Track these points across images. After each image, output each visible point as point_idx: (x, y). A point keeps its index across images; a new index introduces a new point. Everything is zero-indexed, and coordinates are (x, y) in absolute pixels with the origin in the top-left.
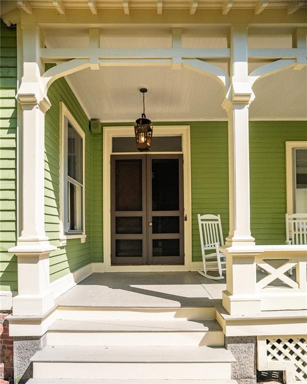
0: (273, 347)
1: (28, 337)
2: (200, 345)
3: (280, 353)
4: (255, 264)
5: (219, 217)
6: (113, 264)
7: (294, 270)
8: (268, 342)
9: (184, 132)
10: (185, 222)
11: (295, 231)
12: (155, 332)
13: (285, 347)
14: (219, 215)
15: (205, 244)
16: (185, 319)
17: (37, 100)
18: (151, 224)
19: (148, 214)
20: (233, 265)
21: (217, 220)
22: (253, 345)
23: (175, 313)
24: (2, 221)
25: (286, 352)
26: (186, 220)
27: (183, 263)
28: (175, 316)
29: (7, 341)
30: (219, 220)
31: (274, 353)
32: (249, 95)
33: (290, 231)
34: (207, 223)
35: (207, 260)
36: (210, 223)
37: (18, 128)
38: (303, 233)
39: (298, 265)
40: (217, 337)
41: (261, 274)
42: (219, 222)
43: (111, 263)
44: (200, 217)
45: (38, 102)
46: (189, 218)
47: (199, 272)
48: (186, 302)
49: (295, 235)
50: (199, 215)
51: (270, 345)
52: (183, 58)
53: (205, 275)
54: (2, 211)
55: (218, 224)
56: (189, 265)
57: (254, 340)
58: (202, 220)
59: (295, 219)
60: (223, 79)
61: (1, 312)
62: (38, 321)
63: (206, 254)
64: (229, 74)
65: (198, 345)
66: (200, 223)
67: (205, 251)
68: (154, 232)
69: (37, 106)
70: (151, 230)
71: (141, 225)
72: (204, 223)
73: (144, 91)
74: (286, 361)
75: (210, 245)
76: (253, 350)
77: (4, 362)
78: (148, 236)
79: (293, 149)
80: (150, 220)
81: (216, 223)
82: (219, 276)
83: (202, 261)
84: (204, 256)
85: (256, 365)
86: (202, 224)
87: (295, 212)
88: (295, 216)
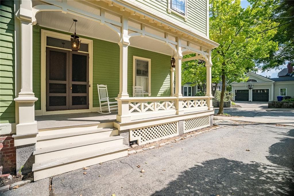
0: (135, 133)
1: (27, 145)
2: (110, 136)
3: (136, 134)
4: (129, 104)
5: (106, 86)
6: (47, 110)
7: (140, 106)
8: (133, 131)
9: (90, 43)
10: (89, 88)
11: (136, 93)
12: (93, 133)
13: (138, 132)
14: (106, 85)
15: (101, 99)
16: (102, 128)
17: (32, 20)
18: (71, 88)
19: (69, 83)
20: (122, 105)
21: (105, 87)
22: (128, 133)
23: (98, 126)
24: (1, 83)
25: (138, 134)
26: (90, 87)
27: (88, 108)
28: (98, 128)
29: (6, 152)
30: (106, 87)
31: (135, 134)
32: (128, 43)
33: (134, 93)
34: (101, 88)
35: (102, 106)
36: (103, 88)
37: (15, 31)
38: (142, 94)
39: (141, 104)
40: (116, 132)
41: (130, 108)
42: (106, 88)
43: (46, 110)
44: (98, 86)
45: (32, 22)
46: (92, 86)
47: (98, 112)
48: (102, 122)
49: (136, 95)
50: (98, 85)
51: (133, 132)
52: (105, 22)
53: (101, 113)
54: (1, 77)
55: (106, 89)
56: (91, 109)
57: (128, 131)
58: (99, 87)
59: (136, 88)
60: (119, 34)
61: (1, 136)
62: (34, 136)
63: (101, 103)
64: (121, 32)
65: (109, 136)
66: (98, 88)
67: (101, 101)
68: (73, 92)
69: (32, 23)
70: (71, 91)
71: (65, 88)
72: (100, 88)
73: (75, 21)
74: (138, 137)
75: (104, 98)
76: (128, 134)
77: (2, 165)
78: (69, 95)
79: (136, 59)
80: (71, 85)
81: (105, 88)
82: (109, 112)
83: (100, 107)
84: (100, 104)
85: (129, 139)
86: (99, 89)
87: (136, 86)
88: (136, 87)
